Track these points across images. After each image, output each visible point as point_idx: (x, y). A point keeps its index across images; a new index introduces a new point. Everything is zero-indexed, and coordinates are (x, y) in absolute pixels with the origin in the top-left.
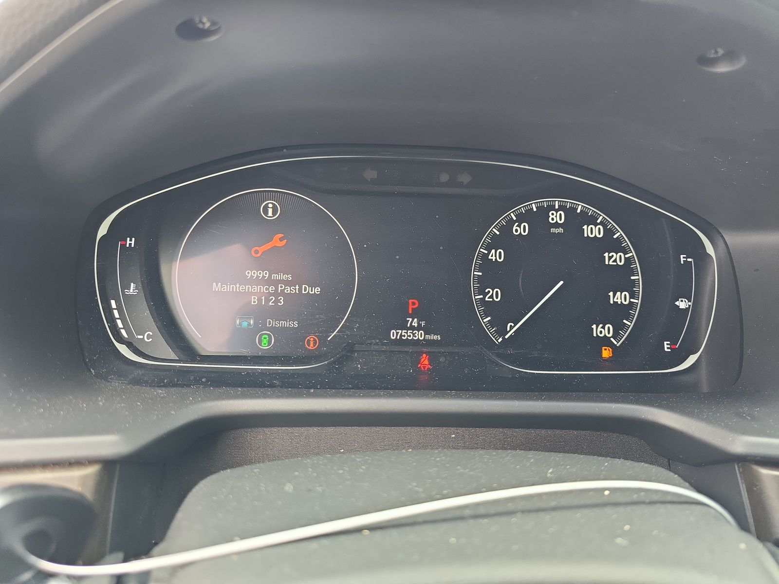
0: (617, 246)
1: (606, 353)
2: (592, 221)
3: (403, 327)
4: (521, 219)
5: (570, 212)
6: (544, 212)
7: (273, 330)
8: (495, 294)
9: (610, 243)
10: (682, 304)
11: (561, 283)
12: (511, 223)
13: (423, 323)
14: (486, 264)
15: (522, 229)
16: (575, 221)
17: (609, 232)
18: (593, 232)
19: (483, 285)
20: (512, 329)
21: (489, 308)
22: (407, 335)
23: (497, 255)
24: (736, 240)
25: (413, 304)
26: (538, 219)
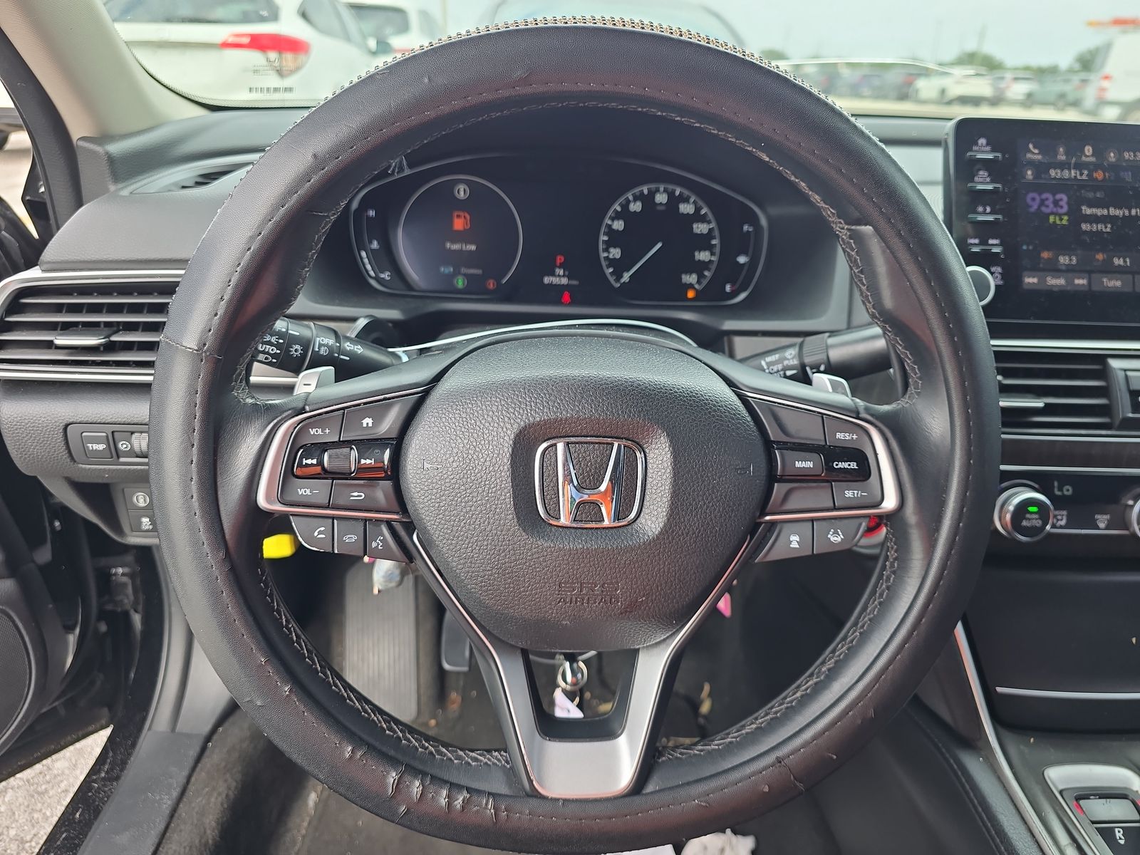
0: (703, 219)
1: (691, 294)
2: (686, 200)
3: (553, 274)
4: (636, 199)
5: (671, 194)
6: (652, 194)
7: (465, 275)
8: (616, 253)
9: (698, 217)
10: (742, 259)
11: (659, 245)
12: (628, 202)
13: (567, 273)
14: (610, 231)
15: (636, 207)
16: (674, 201)
17: (698, 209)
18: (687, 209)
19: (609, 245)
20: (626, 277)
21: (612, 262)
22: (555, 280)
23: (619, 225)
24: (775, 211)
25: (560, 259)
26: (648, 200)
